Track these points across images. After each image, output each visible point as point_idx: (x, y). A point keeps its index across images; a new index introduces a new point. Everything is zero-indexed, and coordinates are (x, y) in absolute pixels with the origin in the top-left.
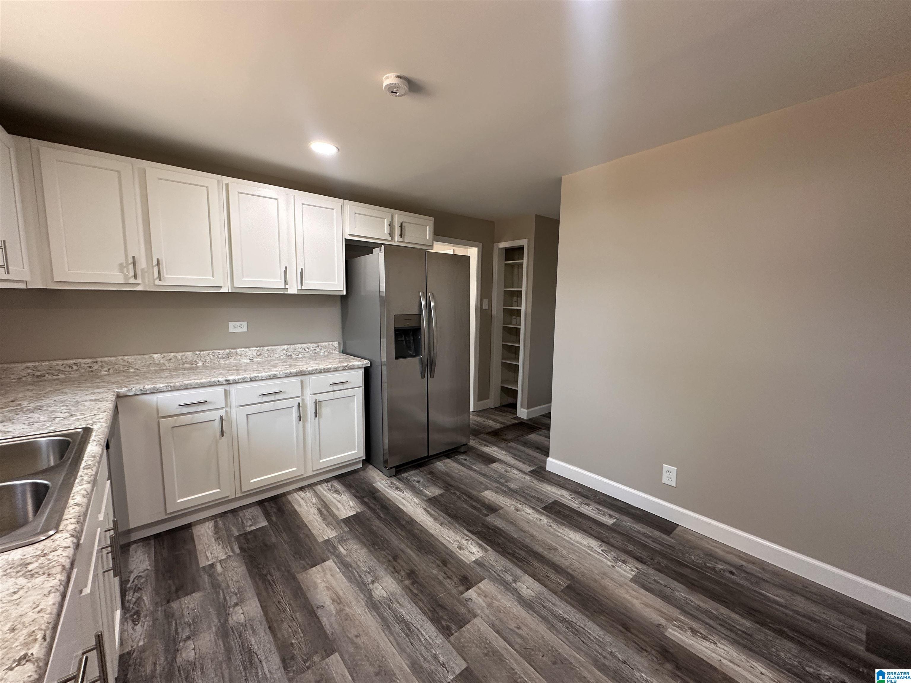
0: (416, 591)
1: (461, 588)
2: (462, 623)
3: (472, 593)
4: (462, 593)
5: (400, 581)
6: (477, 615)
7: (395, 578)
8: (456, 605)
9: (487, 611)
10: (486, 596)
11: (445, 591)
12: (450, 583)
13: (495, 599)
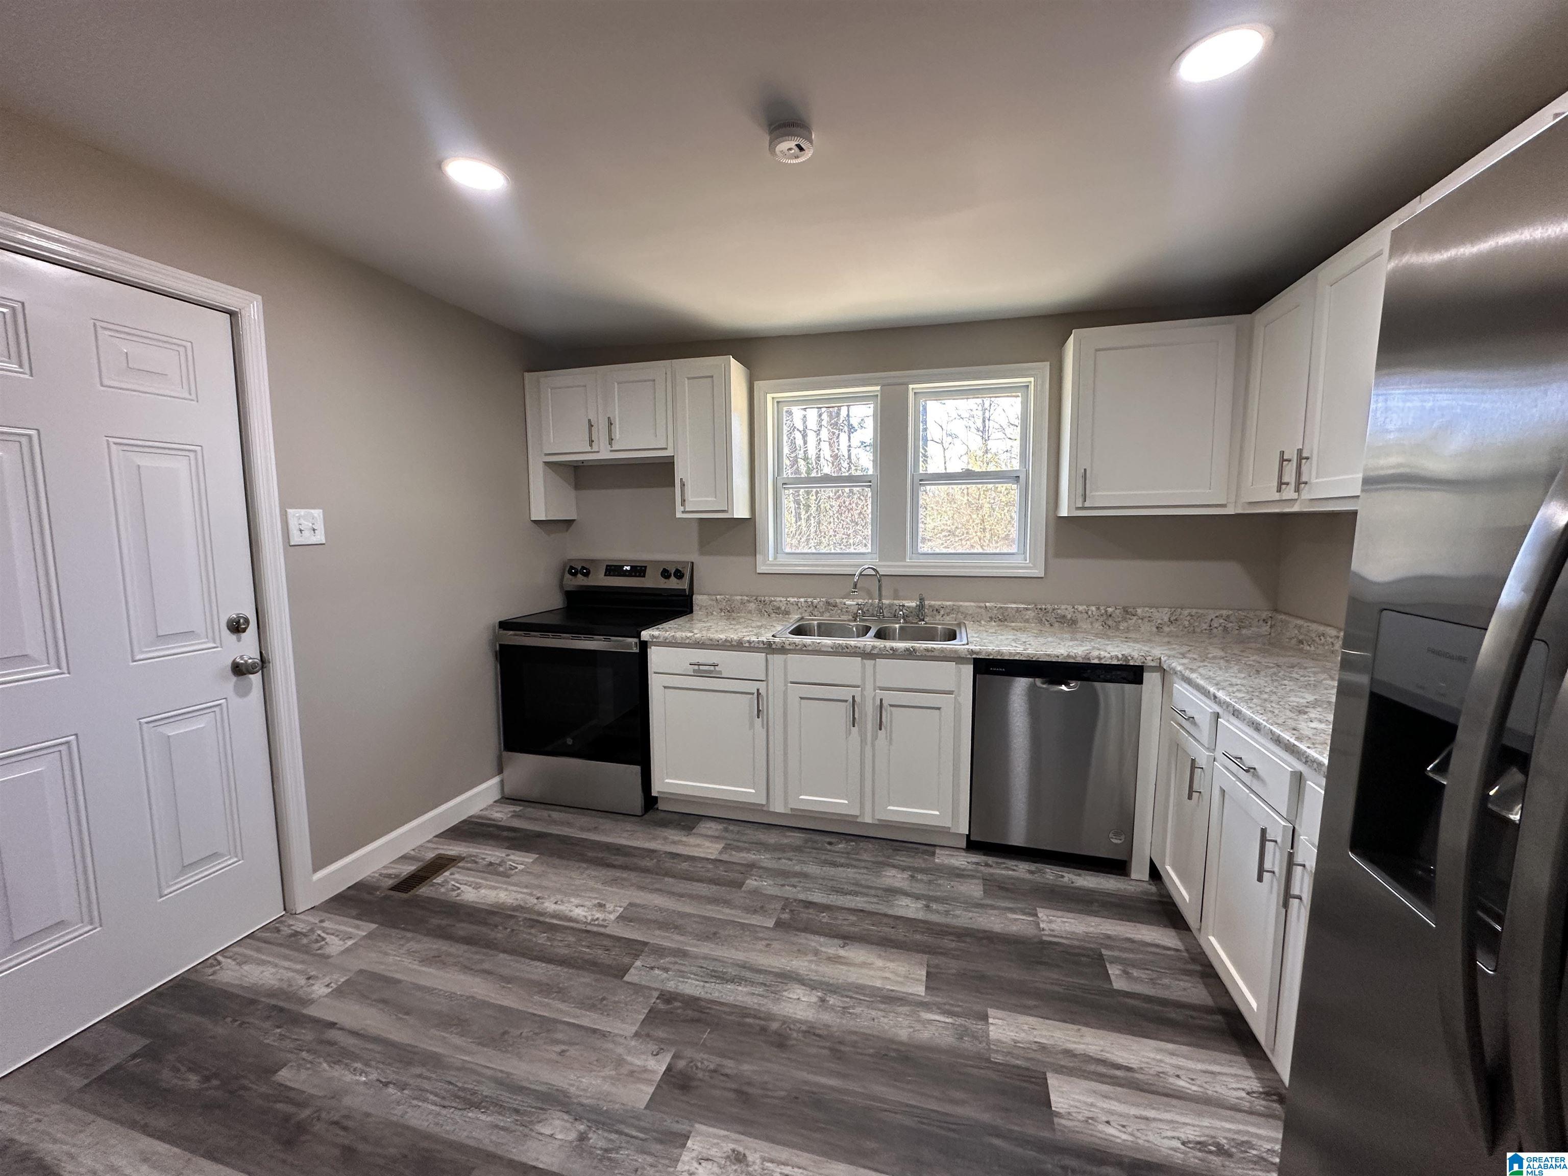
0: (748, 1020)
1: (681, 1064)
2: (653, 1017)
3: (658, 1066)
4: (675, 1057)
5: (786, 1021)
6: (634, 1036)
7: (801, 1022)
8: (674, 1034)
9: (620, 1050)
10: (632, 1073)
11: (704, 1045)
12: (706, 1062)
13: (612, 1078)
